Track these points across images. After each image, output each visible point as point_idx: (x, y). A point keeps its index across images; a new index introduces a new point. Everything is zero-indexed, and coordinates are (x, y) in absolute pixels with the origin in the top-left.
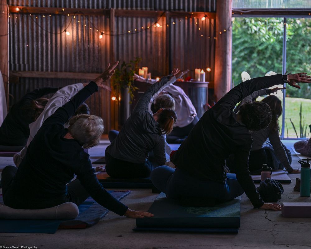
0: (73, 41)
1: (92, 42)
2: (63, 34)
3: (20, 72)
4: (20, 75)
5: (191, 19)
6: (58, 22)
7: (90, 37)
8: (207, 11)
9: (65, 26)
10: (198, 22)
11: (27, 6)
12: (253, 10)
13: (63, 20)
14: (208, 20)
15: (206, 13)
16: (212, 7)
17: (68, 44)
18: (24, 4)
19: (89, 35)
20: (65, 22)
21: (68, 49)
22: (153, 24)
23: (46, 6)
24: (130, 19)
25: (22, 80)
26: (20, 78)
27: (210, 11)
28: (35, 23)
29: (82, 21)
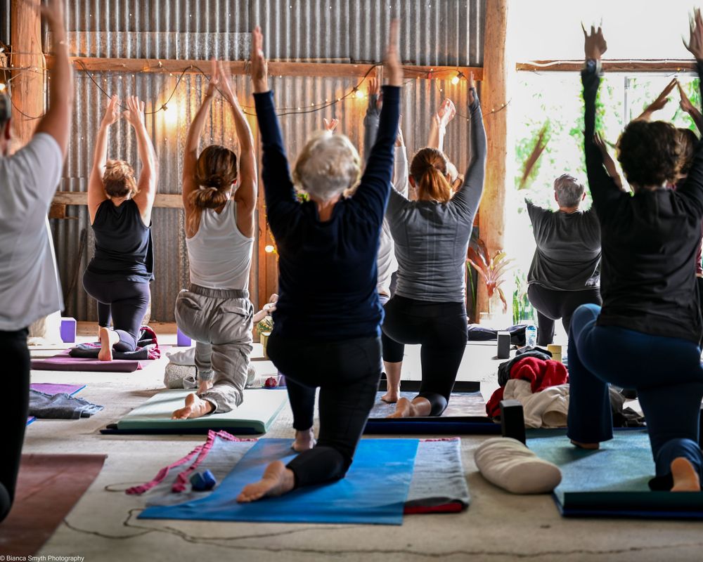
0: (178, 129)
1: (218, 130)
2: (160, 114)
3: (68, 195)
4: (68, 202)
5: (427, 82)
6: (148, 88)
7: (215, 120)
8: (462, 64)
9: (164, 97)
10: (443, 86)
11: (83, 55)
12: (559, 62)
13: (158, 85)
14: (464, 83)
15: (461, 69)
16: (472, 56)
17: (168, 136)
18: (77, 53)
19: (213, 116)
20: (163, 89)
21: (168, 146)
22: (348, 91)
23: (123, 56)
24: (299, 82)
25: (71, 212)
26: (68, 206)
27: (468, 64)
28: (99, 92)
29: (198, 86)
